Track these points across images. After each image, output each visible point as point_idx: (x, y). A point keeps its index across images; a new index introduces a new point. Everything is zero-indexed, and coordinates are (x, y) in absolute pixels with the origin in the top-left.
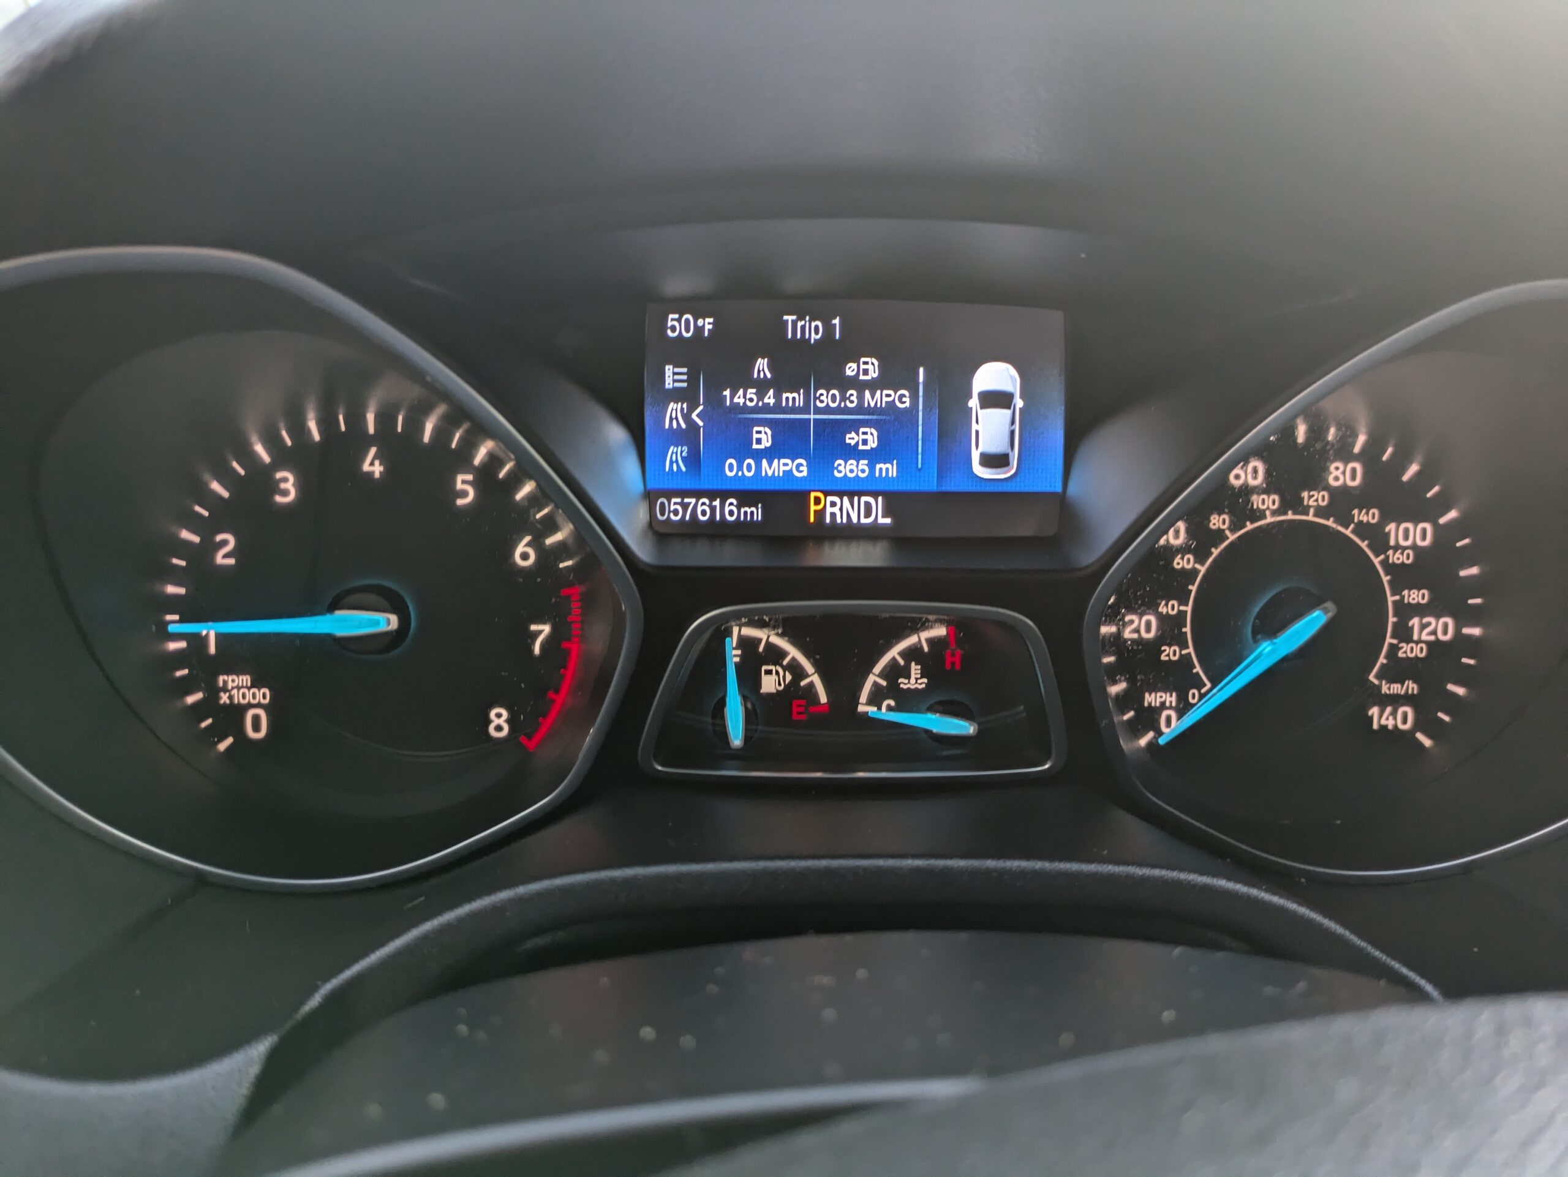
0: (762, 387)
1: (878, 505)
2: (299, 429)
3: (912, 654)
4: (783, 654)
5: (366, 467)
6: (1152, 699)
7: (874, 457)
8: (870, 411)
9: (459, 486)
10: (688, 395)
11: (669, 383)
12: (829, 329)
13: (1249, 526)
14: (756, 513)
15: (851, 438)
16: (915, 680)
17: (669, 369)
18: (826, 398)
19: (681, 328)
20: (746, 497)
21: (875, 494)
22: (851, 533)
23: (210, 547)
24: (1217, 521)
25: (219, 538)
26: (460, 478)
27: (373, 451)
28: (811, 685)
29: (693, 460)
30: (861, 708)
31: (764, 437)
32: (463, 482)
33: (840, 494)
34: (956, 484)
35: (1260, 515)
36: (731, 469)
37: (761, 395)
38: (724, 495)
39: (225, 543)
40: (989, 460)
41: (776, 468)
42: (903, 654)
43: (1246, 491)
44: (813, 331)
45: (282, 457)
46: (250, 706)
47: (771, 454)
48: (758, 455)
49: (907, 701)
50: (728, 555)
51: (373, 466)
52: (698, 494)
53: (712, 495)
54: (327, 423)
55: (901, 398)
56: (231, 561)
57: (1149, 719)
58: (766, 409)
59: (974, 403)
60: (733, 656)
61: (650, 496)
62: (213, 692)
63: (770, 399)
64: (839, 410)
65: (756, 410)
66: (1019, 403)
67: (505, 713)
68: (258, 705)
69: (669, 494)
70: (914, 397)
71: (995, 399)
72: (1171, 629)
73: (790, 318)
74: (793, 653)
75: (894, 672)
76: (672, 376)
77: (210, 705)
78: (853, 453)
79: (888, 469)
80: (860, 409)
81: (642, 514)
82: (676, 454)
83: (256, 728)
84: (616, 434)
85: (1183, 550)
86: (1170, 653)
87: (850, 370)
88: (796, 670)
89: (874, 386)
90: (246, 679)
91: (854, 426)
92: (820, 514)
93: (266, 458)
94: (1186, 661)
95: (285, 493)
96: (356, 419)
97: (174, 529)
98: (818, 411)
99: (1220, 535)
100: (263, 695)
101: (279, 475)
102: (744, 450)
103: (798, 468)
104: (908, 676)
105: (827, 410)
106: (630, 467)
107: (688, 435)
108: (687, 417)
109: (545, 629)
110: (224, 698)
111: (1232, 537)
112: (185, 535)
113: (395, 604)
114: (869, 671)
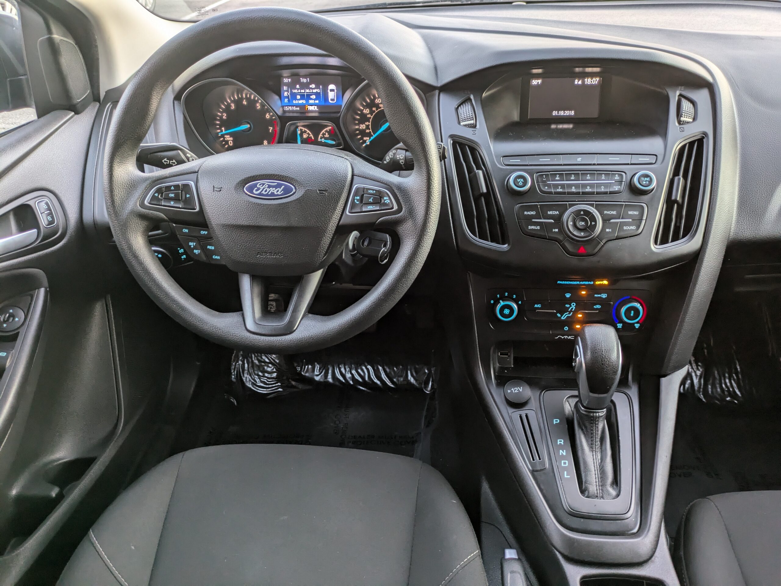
0: (298, 89)
1: (316, 107)
2: (234, 97)
3: (326, 131)
4: (307, 131)
5: (244, 103)
6: (365, 138)
7: (315, 100)
8: (314, 93)
9: (257, 105)
10: (287, 91)
11: (285, 89)
12: (307, 80)
13: (379, 110)
14: (298, 109)
15: (311, 97)
16: (327, 135)
17: (285, 87)
18: (307, 91)
19: (286, 81)
20: (297, 106)
21: (315, 105)
22: (312, 112)
23: (222, 116)
24: (374, 109)
25: (224, 114)
26: (257, 104)
27: (245, 100)
28: (311, 137)
29: (289, 101)
30: (319, 140)
31: (299, 97)
32: (258, 105)
33: (310, 105)
34: (327, 104)
35: (381, 108)
36: (294, 102)
37: (298, 91)
38: (293, 106)
39: (224, 115)
40: (332, 100)
41: (301, 102)
42: (325, 131)
43: (378, 104)
44: (304, 80)
45: (232, 101)
46: (230, 140)
47: (300, 100)
48: (298, 100)
49: (326, 139)
50: (295, 115)
51: (245, 103)
52: (290, 106)
53: (292, 106)
54: (238, 96)
55: (318, 91)
56: (226, 118)
57: (365, 142)
58: (299, 93)
59: (329, 91)
60: (299, 132)
61: (283, 107)
62: (224, 138)
63: (299, 91)
64: (309, 93)
65: (297, 93)
66: (336, 91)
67: (266, 142)
68: (231, 140)
69: (286, 106)
70: (320, 90)
71: (332, 90)
72: (367, 127)
73: (301, 79)
74: (308, 131)
75: (324, 134)
76: (285, 88)
77: (224, 140)
78: (312, 99)
79: (317, 102)
80: (312, 92)
81: (281, 109)
82: (286, 100)
83: (231, 144)
84: (277, 97)
85: (368, 114)
86: (368, 131)
87: (311, 86)
88: (308, 134)
89: (314, 89)
90: (229, 136)
91: (312, 95)
92: (307, 109)
93: (230, 102)
94: (370, 132)
95: (232, 107)
96: (242, 95)
97: (217, 113)
98: (306, 93)
99: (374, 111)
100: (231, 139)
101: (231, 104)
102: (296, 99)
103: (304, 102)
104: (326, 135)
105: (308, 93)
106: (279, 103)
107: (288, 97)
108: (287, 94)
109: (271, 128)
110: (226, 139)
111: (376, 112)
112: (219, 114)
113: (249, 123)
114: (319, 134)
